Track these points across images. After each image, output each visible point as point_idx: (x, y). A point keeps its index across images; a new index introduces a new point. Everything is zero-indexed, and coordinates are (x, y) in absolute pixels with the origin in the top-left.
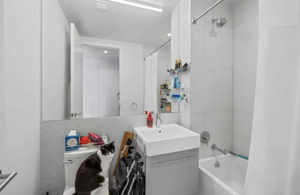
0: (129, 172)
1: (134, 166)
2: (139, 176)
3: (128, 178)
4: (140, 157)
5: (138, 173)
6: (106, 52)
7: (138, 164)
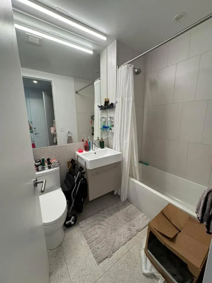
0: (76, 180)
1: (79, 175)
2: (82, 181)
3: (75, 183)
4: (83, 169)
5: (82, 179)
6: (35, 82)
7: (81, 173)
